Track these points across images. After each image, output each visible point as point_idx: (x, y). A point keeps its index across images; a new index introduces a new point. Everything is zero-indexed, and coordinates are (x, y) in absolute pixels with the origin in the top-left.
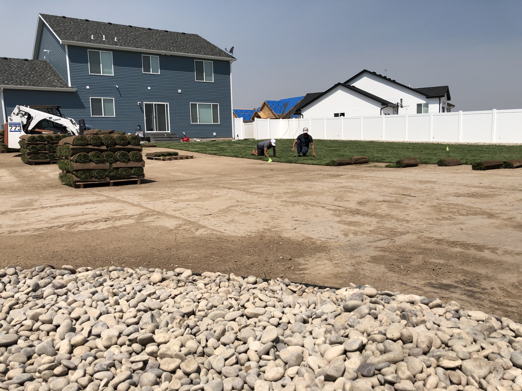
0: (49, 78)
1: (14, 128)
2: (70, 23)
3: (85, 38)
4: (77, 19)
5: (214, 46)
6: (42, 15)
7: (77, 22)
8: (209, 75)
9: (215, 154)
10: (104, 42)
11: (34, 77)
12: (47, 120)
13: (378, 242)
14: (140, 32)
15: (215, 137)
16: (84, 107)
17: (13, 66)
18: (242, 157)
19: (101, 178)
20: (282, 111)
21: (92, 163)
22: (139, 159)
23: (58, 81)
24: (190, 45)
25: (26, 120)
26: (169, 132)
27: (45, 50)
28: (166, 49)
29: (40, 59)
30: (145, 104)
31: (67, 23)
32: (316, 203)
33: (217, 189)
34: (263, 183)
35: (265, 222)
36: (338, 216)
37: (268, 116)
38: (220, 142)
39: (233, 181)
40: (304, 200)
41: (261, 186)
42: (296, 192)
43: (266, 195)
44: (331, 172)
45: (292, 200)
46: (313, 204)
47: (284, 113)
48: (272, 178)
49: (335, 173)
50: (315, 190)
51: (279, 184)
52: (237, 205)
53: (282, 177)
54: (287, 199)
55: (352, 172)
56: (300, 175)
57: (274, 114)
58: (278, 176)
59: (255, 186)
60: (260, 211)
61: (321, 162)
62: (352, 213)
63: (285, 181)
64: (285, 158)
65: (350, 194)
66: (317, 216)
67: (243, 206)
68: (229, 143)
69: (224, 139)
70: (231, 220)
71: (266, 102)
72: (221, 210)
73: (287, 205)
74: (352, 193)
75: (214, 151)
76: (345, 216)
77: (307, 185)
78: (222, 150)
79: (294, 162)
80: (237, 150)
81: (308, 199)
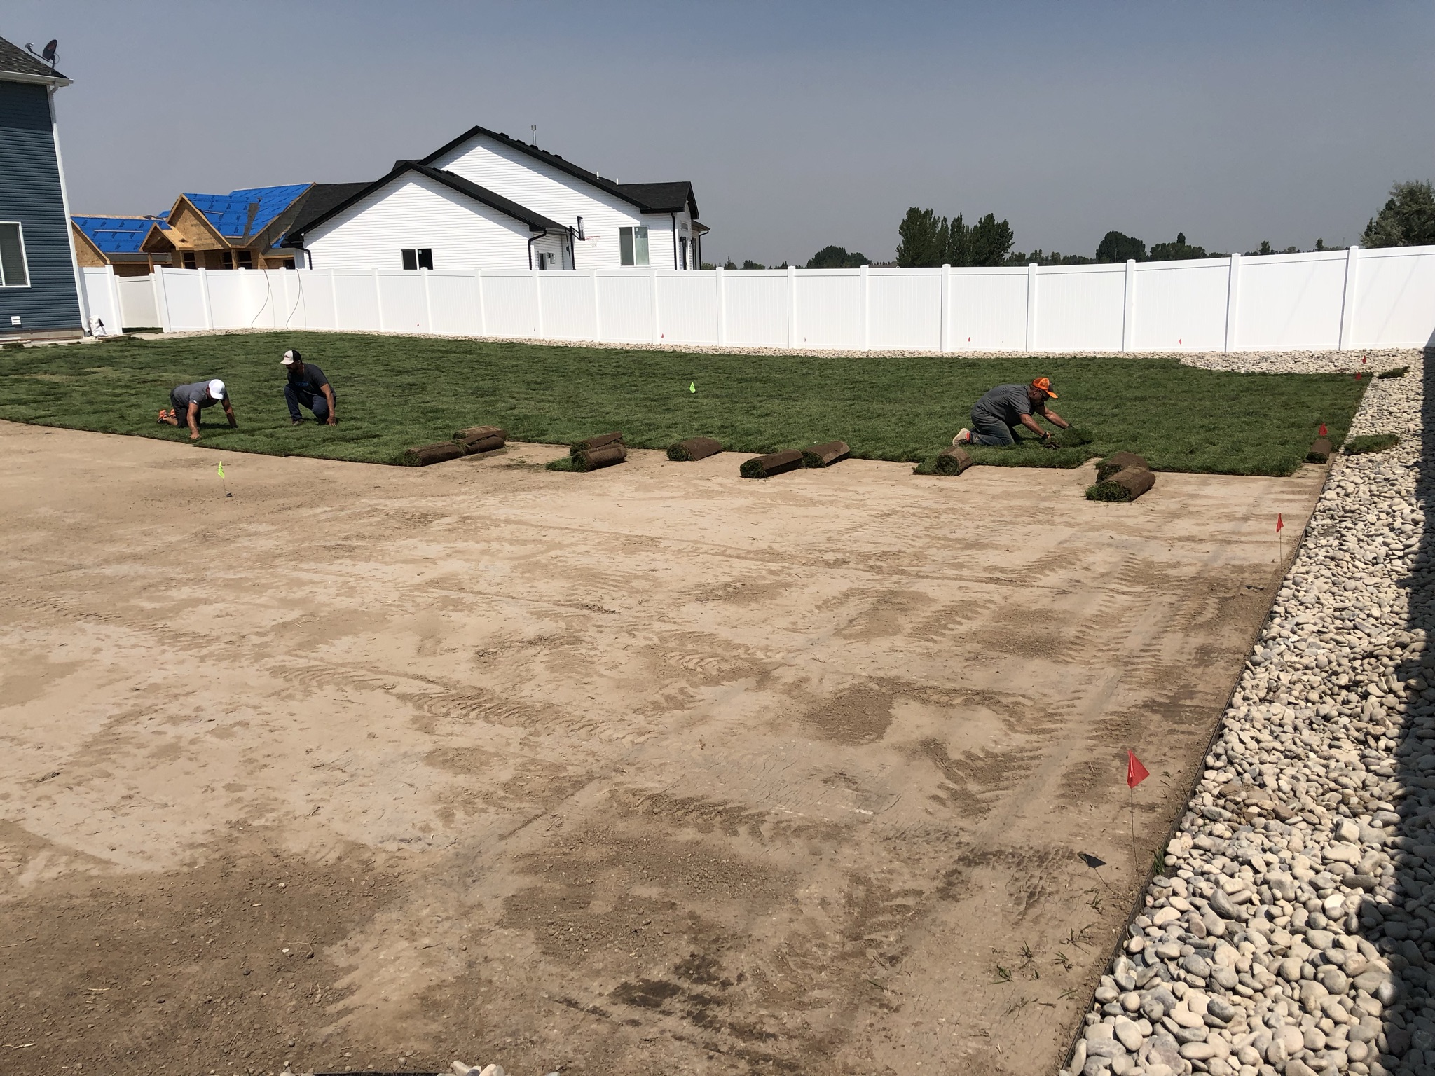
9: (28, 421)
13: (521, 832)
15: (18, 329)
18: (128, 433)
20: (242, 229)
32: (368, 670)
33: (60, 625)
34: (208, 573)
35: (229, 787)
36: (427, 729)
37: (200, 242)
38: (39, 355)
39: (109, 571)
40: (336, 660)
41: (205, 596)
42: (310, 618)
43: (223, 646)
44: (405, 500)
45: (301, 661)
46: (361, 678)
47: (251, 232)
48: (234, 542)
49: (415, 504)
50: (362, 604)
51: (258, 578)
52: (137, 709)
53: (266, 535)
54: (287, 658)
55: (461, 498)
56: (318, 522)
57: (218, 239)
58: (252, 528)
59: (185, 592)
60: (212, 732)
61: (375, 452)
62: (461, 706)
63: (275, 557)
64: (268, 431)
65: (455, 616)
66: (372, 736)
67: (156, 711)
68: (74, 360)
69: (53, 334)
70: (126, 793)
71: (186, 198)
72: (87, 746)
73: (287, 689)
74: (461, 611)
75: (25, 404)
76: (444, 726)
77: (340, 580)
78: (52, 397)
79: (298, 451)
80: (104, 394)
81: (347, 652)
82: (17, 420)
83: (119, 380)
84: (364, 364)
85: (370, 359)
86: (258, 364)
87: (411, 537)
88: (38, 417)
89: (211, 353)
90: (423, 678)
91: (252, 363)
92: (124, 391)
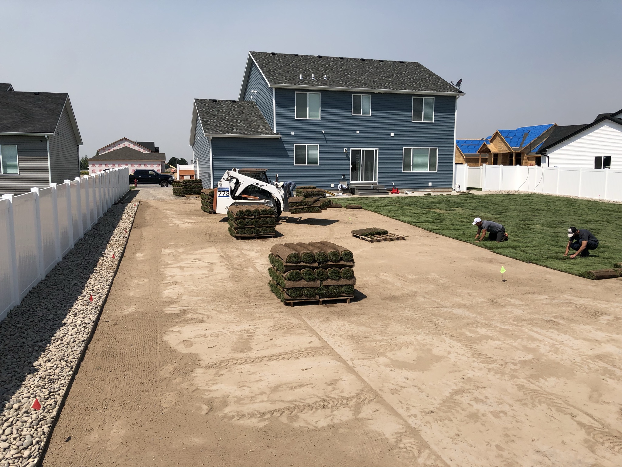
0: (255, 123)
1: (223, 193)
2: (279, 60)
3: (294, 79)
4: (286, 55)
5: (437, 76)
6: (252, 53)
7: (286, 59)
8: (428, 114)
9: (431, 231)
10: (313, 81)
11: (240, 122)
12: (254, 186)
14: (352, 65)
15: (431, 187)
16: (287, 155)
17: (221, 109)
18: (466, 241)
19: (312, 296)
20: (519, 144)
21: (303, 280)
22: (351, 276)
23: (264, 126)
24: (408, 78)
25: (234, 185)
26: (377, 182)
27: (253, 91)
28: (380, 86)
29: (246, 99)
30: (352, 151)
31: (276, 60)
32: (563, 401)
33: (437, 335)
34: (493, 322)
35: (497, 446)
36: (592, 449)
37: (501, 149)
38: (436, 200)
39: (456, 311)
40: (547, 390)
41: (491, 335)
42: (536, 361)
43: (498, 366)
44: (586, 300)
45: (531, 385)
46: (560, 405)
47: (523, 145)
48: (505, 307)
49: (591, 303)
50: (562, 360)
51: (514, 331)
52: (463, 389)
53: (518, 307)
54: (525, 381)
55: (616, 304)
56: (542, 304)
57: (508, 148)
58: (513, 301)
59: (483, 331)
60: (491, 412)
61: (572, 268)
62: (610, 441)
63: (522, 320)
64: (523, 249)
65: (610, 381)
66: (564, 443)
67: (470, 392)
68: (448, 203)
69: (442, 190)
70: (457, 432)
71: (498, 132)
72: (444, 401)
73: (525, 400)
74: (613, 379)
75: (430, 223)
76: (601, 450)
77: (552, 342)
78: (439, 221)
79: (535, 262)
80: (458, 221)
81: (553, 387)
82: (427, 230)
83: (464, 214)
84: (569, 215)
85: (572, 213)
86: (520, 211)
87: (588, 324)
88: (434, 230)
89: (501, 204)
90: (591, 416)
91: (517, 210)
92: (465, 220)
